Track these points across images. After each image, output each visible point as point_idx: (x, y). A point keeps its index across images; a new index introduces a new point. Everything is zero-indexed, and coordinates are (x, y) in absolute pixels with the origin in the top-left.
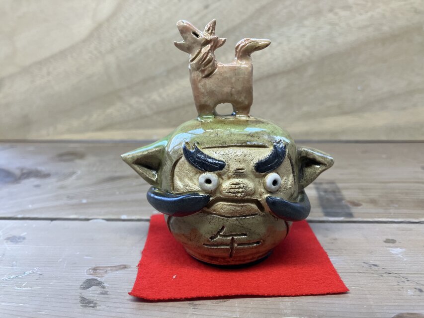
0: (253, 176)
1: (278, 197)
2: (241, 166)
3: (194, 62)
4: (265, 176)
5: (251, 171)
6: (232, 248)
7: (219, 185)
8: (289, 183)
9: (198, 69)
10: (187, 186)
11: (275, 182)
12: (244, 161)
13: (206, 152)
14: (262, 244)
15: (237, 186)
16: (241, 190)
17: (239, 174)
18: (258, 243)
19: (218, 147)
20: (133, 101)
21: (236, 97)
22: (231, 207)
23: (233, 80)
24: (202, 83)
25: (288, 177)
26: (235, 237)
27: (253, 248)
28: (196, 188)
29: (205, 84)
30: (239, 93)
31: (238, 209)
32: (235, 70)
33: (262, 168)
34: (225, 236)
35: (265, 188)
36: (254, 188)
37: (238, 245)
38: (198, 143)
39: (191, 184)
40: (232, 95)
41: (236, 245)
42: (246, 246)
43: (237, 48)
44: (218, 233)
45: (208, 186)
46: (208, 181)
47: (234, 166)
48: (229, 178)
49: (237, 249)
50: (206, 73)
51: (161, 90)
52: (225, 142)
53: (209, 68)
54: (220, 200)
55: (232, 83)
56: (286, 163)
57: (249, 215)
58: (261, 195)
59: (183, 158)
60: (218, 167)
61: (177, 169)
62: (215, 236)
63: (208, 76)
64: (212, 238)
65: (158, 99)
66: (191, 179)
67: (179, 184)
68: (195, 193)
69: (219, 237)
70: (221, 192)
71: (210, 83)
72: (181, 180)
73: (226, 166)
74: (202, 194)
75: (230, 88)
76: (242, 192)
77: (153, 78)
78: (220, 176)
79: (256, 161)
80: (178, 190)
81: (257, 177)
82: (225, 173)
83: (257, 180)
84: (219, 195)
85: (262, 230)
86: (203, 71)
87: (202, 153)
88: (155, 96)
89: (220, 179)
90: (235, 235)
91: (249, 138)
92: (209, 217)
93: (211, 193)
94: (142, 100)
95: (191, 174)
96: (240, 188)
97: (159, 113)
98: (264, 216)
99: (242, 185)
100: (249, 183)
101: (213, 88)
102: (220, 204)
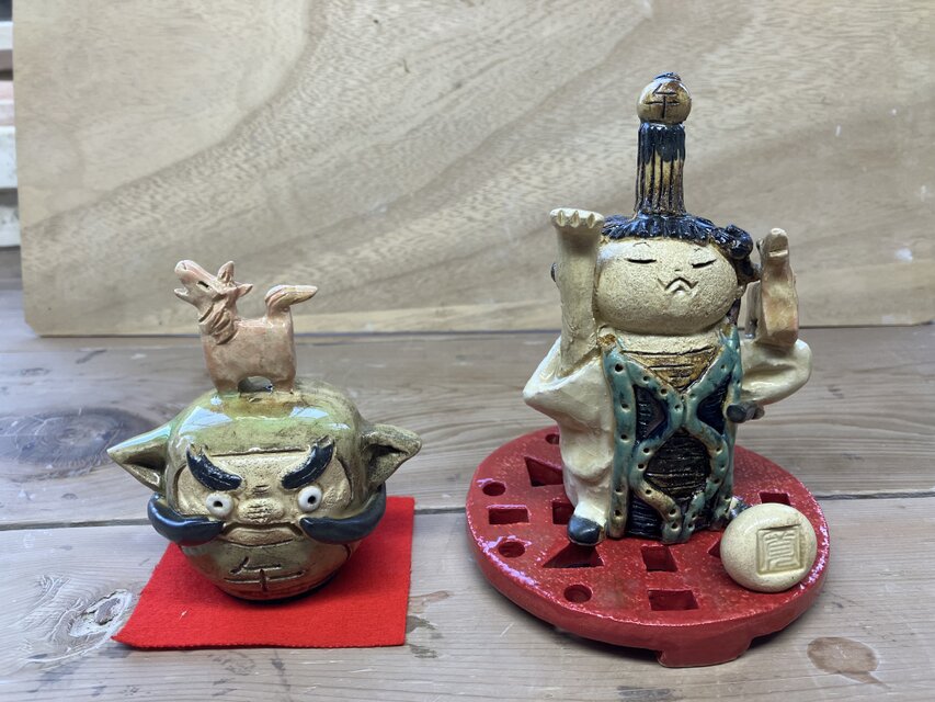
0: (280, 493)
1: (320, 515)
2: (263, 482)
3: (203, 323)
4: (298, 491)
5: (278, 488)
6: (264, 582)
7: (234, 508)
8: (339, 493)
9: (210, 333)
10: (192, 507)
11: (312, 499)
12: (268, 474)
13: (216, 462)
14: (306, 575)
15: (258, 510)
16: (262, 514)
17: (259, 492)
18: (299, 573)
19: (234, 455)
20: (327, 259)
21: (268, 370)
22: (253, 535)
23: (263, 347)
24: (218, 351)
25: (337, 484)
26: (265, 570)
27: (292, 580)
28: (203, 510)
29: (222, 354)
30: (272, 364)
31: (263, 536)
32: (262, 333)
33: (293, 482)
34: (250, 568)
35: (299, 506)
36: (284, 509)
37: (271, 578)
38: (207, 448)
39: (199, 505)
40: (262, 367)
41: (267, 579)
42: (283, 579)
43: (267, 301)
44: (242, 565)
45: (218, 510)
46: (218, 504)
47: (253, 482)
48: (247, 498)
49: (270, 583)
50: (222, 339)
51: (378, 240)
52: (243, 447)
53: (225, 333)
54: (236, 525)
55: (260, 352)
56: (335, 467)
57: (280, 542)
58: (294, 517)
59: (187, 469)
60: (230, 484)
61: (180, 482)
62: (239, 569)
63: (224, 342)
64: (234, 571)
65: (373, 256)
66: (198, 498)
67: (184, 502)
68: (204, 518)
69: (243, 570)
70: (237, 516)
71: (229, 352)
72: (187, 497)
73: (243, 483)
74: (212, 519)
75: (258, 359)
76: (265, 516)
77: (363, 219)
78: (234, 496)
79: (284, 473)
80: (182, 510)
81: (286, 493)
82: (241, 492)
83: (287, 497)
84: (235, 520)
85: (301, 558)
86: (217, 336)
87: (211, 465)
88: (366, 252)
89: (235, 500)
90: (265, 567)
91: (279, 439)
92: (226, 546)
93: (224, 518)
94: (342, 259)
95: (198, 491)
96: (261, 511)
97: (374, 282)
98: (302, 541)
99: (264, 508)
100: (275, 504)
101: (233, 358)
102: (238, 532)
